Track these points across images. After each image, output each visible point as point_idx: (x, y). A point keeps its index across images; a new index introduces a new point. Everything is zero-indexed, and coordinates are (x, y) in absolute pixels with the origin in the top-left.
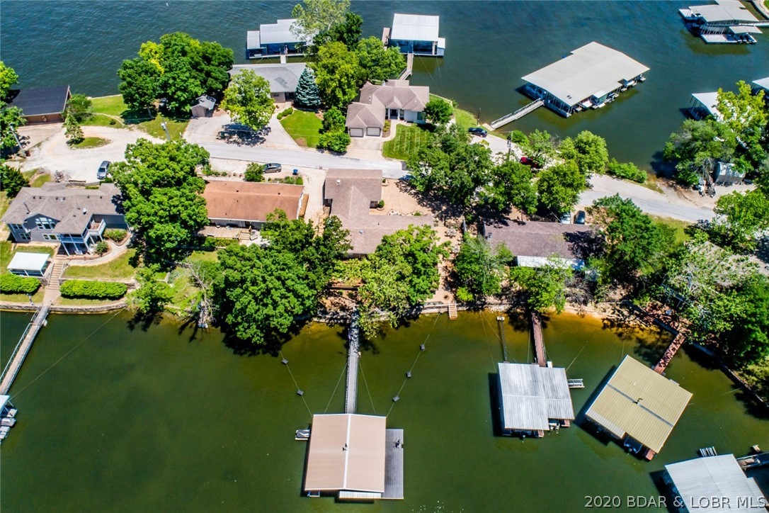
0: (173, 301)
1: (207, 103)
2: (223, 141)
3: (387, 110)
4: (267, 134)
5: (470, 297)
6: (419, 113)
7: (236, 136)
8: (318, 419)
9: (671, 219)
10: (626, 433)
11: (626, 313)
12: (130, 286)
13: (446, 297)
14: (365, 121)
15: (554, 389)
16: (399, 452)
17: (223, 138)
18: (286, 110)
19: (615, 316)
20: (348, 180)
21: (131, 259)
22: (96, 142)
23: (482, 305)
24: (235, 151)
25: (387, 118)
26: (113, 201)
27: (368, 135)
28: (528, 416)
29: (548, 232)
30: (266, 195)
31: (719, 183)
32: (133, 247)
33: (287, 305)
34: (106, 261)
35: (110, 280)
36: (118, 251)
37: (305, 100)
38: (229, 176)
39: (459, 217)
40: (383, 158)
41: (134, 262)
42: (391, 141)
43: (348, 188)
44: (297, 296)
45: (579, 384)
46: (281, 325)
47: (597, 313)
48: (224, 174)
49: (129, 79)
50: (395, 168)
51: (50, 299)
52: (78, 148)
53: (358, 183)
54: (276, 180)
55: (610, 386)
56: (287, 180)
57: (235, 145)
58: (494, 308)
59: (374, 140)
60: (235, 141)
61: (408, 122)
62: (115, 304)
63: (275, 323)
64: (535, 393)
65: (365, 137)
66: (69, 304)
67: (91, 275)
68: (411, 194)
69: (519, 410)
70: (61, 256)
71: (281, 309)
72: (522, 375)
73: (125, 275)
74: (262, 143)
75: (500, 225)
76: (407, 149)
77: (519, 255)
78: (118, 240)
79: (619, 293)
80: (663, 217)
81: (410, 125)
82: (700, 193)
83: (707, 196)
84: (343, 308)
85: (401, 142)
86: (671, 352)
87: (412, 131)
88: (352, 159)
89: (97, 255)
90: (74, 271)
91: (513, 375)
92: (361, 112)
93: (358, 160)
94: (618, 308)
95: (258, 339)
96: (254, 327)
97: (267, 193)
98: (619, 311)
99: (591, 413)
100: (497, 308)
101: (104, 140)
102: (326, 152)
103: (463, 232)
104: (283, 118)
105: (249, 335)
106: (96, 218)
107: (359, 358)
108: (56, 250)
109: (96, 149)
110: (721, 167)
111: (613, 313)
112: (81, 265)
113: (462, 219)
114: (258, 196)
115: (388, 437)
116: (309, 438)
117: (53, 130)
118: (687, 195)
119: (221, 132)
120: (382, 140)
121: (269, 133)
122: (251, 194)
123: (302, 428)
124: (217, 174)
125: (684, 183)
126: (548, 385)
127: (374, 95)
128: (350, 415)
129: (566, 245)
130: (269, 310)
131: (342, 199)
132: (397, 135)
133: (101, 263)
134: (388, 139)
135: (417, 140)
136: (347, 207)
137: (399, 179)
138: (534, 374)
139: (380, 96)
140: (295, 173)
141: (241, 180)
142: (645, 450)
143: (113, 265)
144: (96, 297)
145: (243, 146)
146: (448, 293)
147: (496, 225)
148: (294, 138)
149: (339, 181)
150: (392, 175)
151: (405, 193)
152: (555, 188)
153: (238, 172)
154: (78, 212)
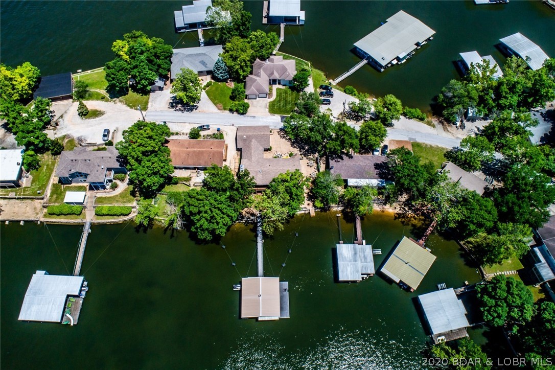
0: (158, 215)
1: (159, 83)
2: (172, 110)
3: (270, 80)
4: (199, 103)
5: (322, 205)
6: (289, 81)
7: (180, 105)
8: (245, 280)
9: (437, 146)
10: (400, 280)
11: (407, 209)
12: (133, 207)
13: (308, 204)
14: (257, 90)
15: (365, 258)
16: (287, 293)
17: (172, 107)
18: (208, 83)
19: (401, 212)
20: (250, 136)
21: (131, 192)
22: (96, 114)
23: (328, 208)
24: (181, 116)
25: (270, 84)
26: (117, 160)
27: (259, 97)
28: (351, 274)
29: (365, 163)
30: (204, 150)
31: (468, 120)
32: (131, 184)
33: (224, 222)
34: (117, 193)
35: (122, 205)
36: (123, 186)
37: (220, 76)
38: (180, 135)
39: (315, 153)
40: (269, 114)
41: (133, 194)
42: (273, 101)
43: (251, 141)
44: (228, 216)
45: (379, 252)
46: (221, 232)
47: (391, 210)
48: (177, 134)
49: (113, 76)
50: (276, 121)
51: (89, 217)
52: (86, 118)
53: (256, 137)
54: (208, 135)
55: (394, 255)
56: (214, 136)
57: (180, 112)
58: (335, 209)
59: (263, 101)
60: (180, 110)
61: (283, 85)
62: (126, 218)
63: (218, 232)
64: (355, 260)
65: (258, 99)
66: (101, 219)
67: (111, 202)
68: (287, 140)
69: (347, 270)
70: (91, 192)
71: (221, 224)
72: (349, 251)
73: (129, 201)
74: (196, 109)
75: (339, 160)
76: (283, 106)
77: (349, 178)
78: (122, 180)
79: (404, 197)
80: (433, 145)
81: (284, 88)
82: (457, 127)
83: (460, 129)
84: (253, 215)
85: (279, 101)
86: (429, 232)
87: (286, 93)
88: (251, 117)
89: (111, 190)
90: (101, 200)
91: (344, 250)
92: (255, 84)
93: (254, 117)
94: (403, 206)
95: (209, 238)
96: (207, 232)
97: (204, 148)
98: (403, 208)
99: (383, 270)
100: (336, 208)
101: (100, 111)
102: (235, 114)
103: (317, 163)
104: (207, 89)
105: (205, 237)
106: (109, 170)
107: (263, 243)
108: (88, 188)
109: (97, 119)
110: (470, 112)
111: (400, 210)
112: (104, 196)
113: (317, 155)
114: (199, 151)
115: (281, 286)
116: (241, 289)
117: (67, 105)
118: (449, 129)
119: (171, 103)
120: (269, 100)
121: (200, 102)
122: (195, 149)
123: (236, 284)
124: (173, 134)
125: (448, 121)
126: (362, 255)
127: (261, 70)
128: (261, 278)
129: (375, 172)
130: (215, 226)
131: (247, 149)
132: (277, 96)
133: (115, 195)
134: (272, 99)
135: (289, 99)
136: (251, 154)
137: (280, 129)
138: (355, 250)
139: (265, 71)
140: (218, 130)
141: (186, 137)
142: (409, 288)
143: (122, 195)
144: (116, 215)
145: (185, 112)
146: (309, 202)
147: (336, 159)
148: (215, 104)
149: (245, 137)
150: (275, 127)
151: (284, 139)
152: (369, 138)
153: (185, 132)
154: (99, 168)
